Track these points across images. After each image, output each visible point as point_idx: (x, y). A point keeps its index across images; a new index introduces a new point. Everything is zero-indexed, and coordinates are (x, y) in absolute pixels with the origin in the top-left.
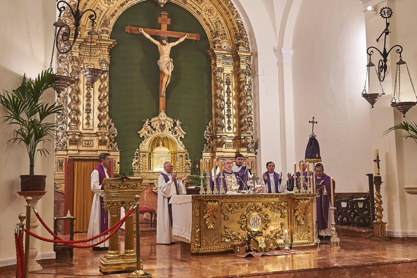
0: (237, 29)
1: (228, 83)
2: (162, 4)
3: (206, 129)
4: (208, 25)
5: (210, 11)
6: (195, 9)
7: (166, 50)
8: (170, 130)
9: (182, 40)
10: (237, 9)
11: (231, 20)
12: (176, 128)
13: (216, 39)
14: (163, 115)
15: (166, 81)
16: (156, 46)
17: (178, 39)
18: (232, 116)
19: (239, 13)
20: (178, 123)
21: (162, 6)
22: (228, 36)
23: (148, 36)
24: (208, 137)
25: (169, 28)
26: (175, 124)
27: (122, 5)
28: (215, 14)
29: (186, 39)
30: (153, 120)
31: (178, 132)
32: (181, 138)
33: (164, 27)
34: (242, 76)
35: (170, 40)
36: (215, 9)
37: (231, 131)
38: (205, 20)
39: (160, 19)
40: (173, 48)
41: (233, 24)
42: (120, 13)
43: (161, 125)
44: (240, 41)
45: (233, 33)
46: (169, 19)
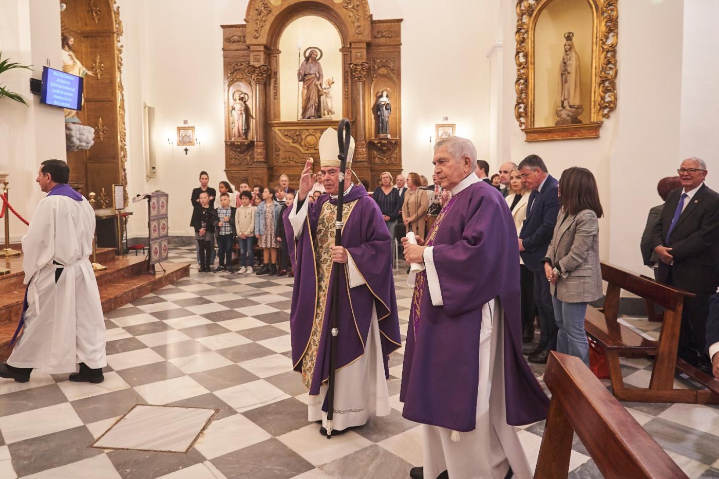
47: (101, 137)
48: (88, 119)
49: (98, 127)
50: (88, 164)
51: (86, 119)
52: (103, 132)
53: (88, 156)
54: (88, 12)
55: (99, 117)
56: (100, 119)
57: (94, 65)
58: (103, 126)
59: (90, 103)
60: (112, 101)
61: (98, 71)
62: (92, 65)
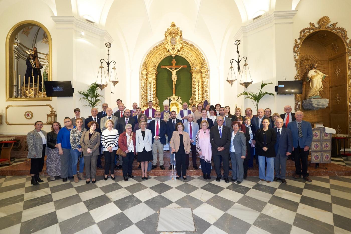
0: (202, 61)
1: (198, 82)
2: (173, 56)
3: (190, 99)
4: (190, 61)
5: (192, 56)
6: (186, 56)
7: (174, 72)
8: (177, 100)
9: (180, 68)
10: (203, 54)
11: (199, 58)
12: (179, 100)
13: (193, 66)
14: (174, 95)
15: (174, 83)
16: (171, 72)
17: (179, 68)
18: (200, 94)
19: (204, 55)
20: (179, 98)
21: (174, 57)
22: (199, 65)
23: (168, 68)
24: (191, 102)
25: (176, 65)
26: (178, 98)
27: (160, 59)
28: (194, 57)
29: (182, 68)
30: (171, 97)
31: (180, 101)
32: (181, 103)
33: (174, 65)
34: (203, 79)
35: (176, 69)
36: (194, 55)
37: (199, 100)
38: (189, 60)
39: (172, 62)
40: (177, 72)
41: (200, 60)
42: (159, 62)
43: (173, 99)
44: (203, 66)
45: (200, 64)
46: (176, 62)
47: (338, 102)
48: (331, 95)
49: (337, 97)
50: (331, 115)
51: (330, 95)
52: (339, 100)
53: (331, 111)
54: (332, 49)
55: (337, 93)
56: (338, 94)
57: (335, 71)
58: (339, 97)
59: (332, 88)
60: (345, 85)
61: (337, 73)
62: (334, 71)
